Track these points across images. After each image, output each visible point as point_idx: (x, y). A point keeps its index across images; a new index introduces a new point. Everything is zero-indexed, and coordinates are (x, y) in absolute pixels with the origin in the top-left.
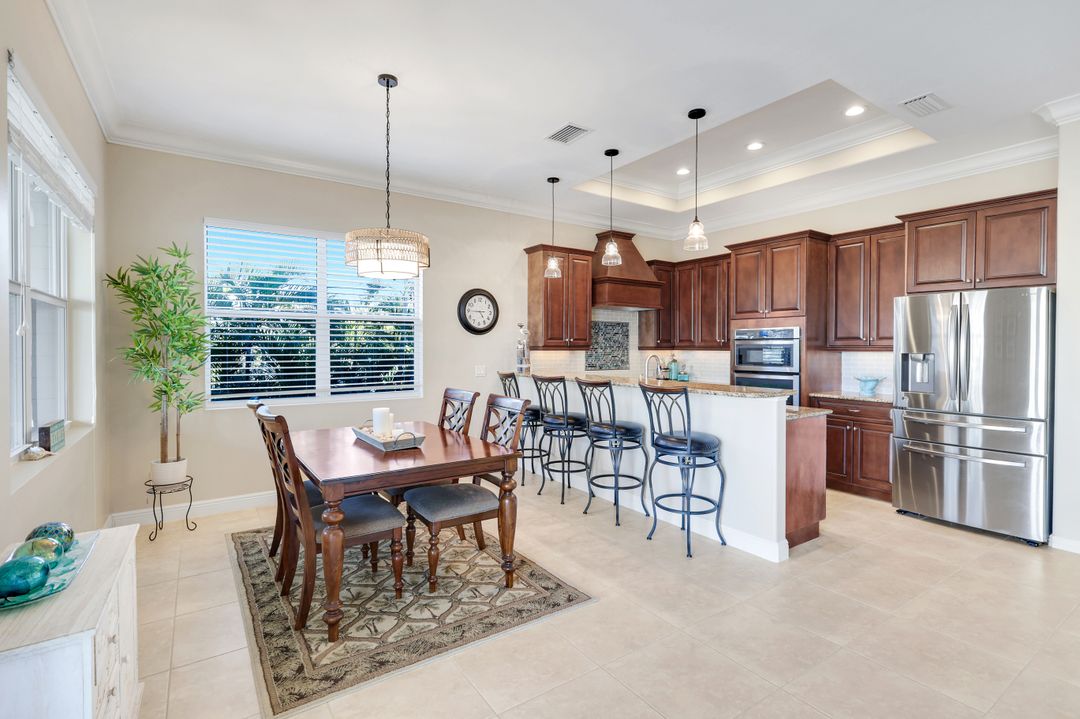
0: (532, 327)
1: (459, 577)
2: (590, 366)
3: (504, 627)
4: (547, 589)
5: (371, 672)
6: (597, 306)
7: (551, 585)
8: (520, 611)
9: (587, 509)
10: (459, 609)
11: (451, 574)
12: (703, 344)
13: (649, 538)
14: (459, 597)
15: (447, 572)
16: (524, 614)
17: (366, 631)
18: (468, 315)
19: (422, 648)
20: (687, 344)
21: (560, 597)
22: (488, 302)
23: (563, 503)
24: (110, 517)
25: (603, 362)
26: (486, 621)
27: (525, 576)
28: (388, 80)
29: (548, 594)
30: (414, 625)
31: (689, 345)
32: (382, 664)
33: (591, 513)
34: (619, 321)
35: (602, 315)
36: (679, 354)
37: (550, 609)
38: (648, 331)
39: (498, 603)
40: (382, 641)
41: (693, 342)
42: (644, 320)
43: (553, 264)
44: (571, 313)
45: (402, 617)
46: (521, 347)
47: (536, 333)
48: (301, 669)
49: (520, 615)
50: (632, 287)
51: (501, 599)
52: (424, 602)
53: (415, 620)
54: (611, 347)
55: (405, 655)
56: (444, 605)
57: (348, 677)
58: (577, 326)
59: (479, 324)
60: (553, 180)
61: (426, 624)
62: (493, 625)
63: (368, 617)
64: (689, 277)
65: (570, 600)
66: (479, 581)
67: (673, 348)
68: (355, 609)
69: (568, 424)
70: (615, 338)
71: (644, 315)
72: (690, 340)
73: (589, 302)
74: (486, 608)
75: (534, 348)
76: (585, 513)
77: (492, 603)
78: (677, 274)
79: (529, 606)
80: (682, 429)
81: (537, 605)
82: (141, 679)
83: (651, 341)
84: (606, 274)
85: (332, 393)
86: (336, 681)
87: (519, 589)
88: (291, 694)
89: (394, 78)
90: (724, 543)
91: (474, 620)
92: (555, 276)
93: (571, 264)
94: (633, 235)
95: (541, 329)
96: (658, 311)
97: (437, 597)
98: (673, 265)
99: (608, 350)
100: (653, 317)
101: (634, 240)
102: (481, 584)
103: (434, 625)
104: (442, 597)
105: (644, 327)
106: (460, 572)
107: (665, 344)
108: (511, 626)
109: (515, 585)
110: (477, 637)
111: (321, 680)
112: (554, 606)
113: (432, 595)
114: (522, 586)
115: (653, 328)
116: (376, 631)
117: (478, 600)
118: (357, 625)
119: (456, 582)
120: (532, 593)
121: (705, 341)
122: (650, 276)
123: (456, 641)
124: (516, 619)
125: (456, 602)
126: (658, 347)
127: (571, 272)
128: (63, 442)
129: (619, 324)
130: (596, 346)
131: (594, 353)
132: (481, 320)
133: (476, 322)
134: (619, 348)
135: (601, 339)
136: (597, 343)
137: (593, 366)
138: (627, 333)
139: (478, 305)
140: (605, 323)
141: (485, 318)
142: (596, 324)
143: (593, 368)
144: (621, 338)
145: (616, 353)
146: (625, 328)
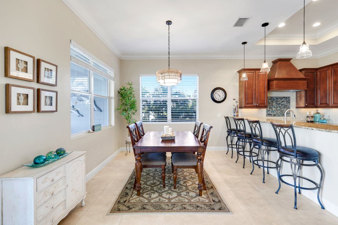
0: (240, 100)
1: (186, 186)
2: (269, 115)
3: (188, 211)
4: (214, 201)
5: (139, 210)
6: (270, 90)
7: (217, 200)
8: (198, 207)
9: (252, 172)
10: (178, 198)
11: (185, 185)
12: (334, 105)
13: (277, 193)
14: (181, 194)
15: (184, 183)
16: (199, 209)
17: (148, 196)
18: (214, 96)
19: (158, 208)
20: (325, 105)
21: (217, 206)
22: (222, 92)
23: (244, 168)
24: (121, 148)
25: (275, 113)
26: (184, 206)
27: (209, 193)
28: (169, 23)
29: (213, 203)
30: (161, 198)
31: (326, 105)
32: (144, 208)
33: (254, 175)
34: (284, 96)
35: (274, 94)
36: (320, 110)
37: (209, 210)
38: (300, 100)
39: (192, 201)
40: (149, 201)
41: (329, 104)
42: (298, 95)
43: (244, 75)
44: (257, 94)
45: (160, 195)
46: (234, 107)
47: (241, 102)
48: (125, 202)
49: (197, 208)
50: (289, 81)
51: (194, 199)
52: (170, 191)
53: (163, 197)
54: (280, 107)
55: (152, 208)
56: (175, 195)
57: (133, 209)
58: (260, 99)
59: (219, 99)
60: (244, 43)
61: (165, 200)
62: (185, 208)
63: (152, 191)
64: (326, 74)
65: (220, 209)
66: (191, 190)
67: (316, 107)
68: (150, 188)
69: (246, 137)
70: (283, 103)
71: (299, 92)
72: (327, 104)
73: (266, 89)
74: (187, 201)
75: (241, 108)
76: (251, 174)
77: (190, 200)
78: (319, 73)
79: (202, 206)
80: (291, 145)
81: (205, 206)
82: (86, 191)
83: (302, 104)
84: (275, 76)
85: (172, 121)
86: (130, 209)
87: (204, 198)
88: (118, 208)
89: (170, 21)
90: (323, 208)
91: (180, 204)
92: (245, 79)
93: (257, 75)
94: (291, 59)
95: (243, 100)
96: (306, 91)
97: (175, 191)
98: (316, 70)
99: (279, 108)
100: (303, 93)
101: (291, 61)
102: (192, 191)
103: (167, 201)
104: (176, 192)
105: (298, 98)
106: (188, 184)
107: (311, 106)
108: (191, 211)
109: (203, 196)
110: (177, 211)
111: (127, 207)
112: (212, 209)
113: (174, 190)
114: (205, 197)
115: (303, 99)
116: (151, 197)
117: (186, 197)
118: (147, 193)
119: (184, 188)
120: (207, 201)
121: (336, 104)
122: (302, 76)
123: (169, 209)
124: (194, 209)
125: (179, 195)
126: (306, 107)
127: (257, 77)
128: (100, 129)
129: (284, 97)
130: (272, 107)
131: (271, 109)
132: (220, 98)
133: (218, 99)
134: (284, 107)
135: (274, 104)
136: (273, 106)
137: (270, 115)
138: (289, 101)
139: (218, 93)
140: (277, 97)
141: (221, 97)
142: (272, 98)
143: (270, 116)
144: (285, 103)
145: (283, 110)
146: (288, 99)
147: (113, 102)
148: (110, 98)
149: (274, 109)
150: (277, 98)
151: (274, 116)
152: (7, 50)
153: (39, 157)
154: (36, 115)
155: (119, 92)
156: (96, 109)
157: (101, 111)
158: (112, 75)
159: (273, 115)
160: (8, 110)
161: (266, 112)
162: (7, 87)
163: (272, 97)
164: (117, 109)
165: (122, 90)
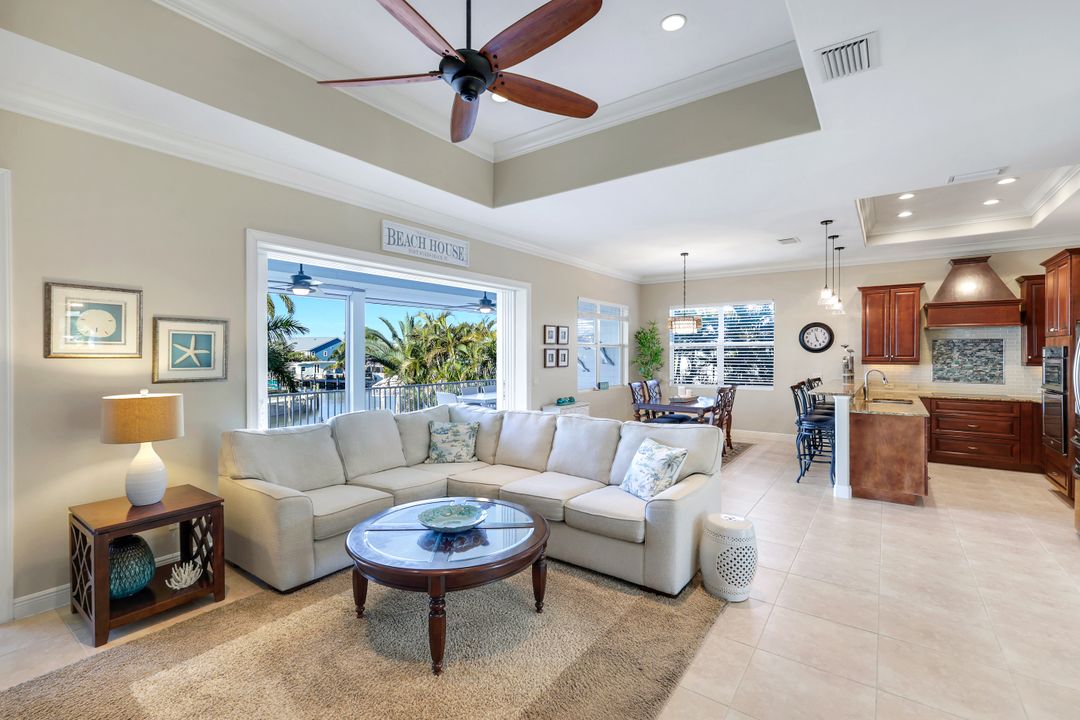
2: (939, 378)
18: (807, 341)
22: (823, 331)
25: (959, 375)
34: (986, 337)
35: (956, 334)
44: (893, 335)
54: (972, 362)
59: (816, 346)
73: (917, 325)
85: (725, 384)
93: (893, 297)
94: (989, 257)
99: (969, 365)
115: (1026, 344)
126: (1028, 363)
127: (893, 303)
128: (607, 388)
129: (986, 341)
130: (948, 361)
131: (945, 367)
132: (817, 344)
134: (986, 364)
135: (956, 355)
136: (952, 359)
137: (944, 379)
138: (1000, 350)
140: (963, 341)
141: (821, 341)
142: (948, 343)
143: (945, 381)
144: (989, 354)
145: (981, 368)
146: (996, 345)
147: (626, 350)
148: (623, 346)
149: (954, 365)
150: (965, 342)
151: (956, 380)
152: (545, 326)
153: (560, 399)
154: (556, 369)
155: (636, 336)
156: (606, 361)
157: (613, 364)
158: (626, 314)
159: (952, 380)
160: (545, 366)
161: (931, 373)
162: (545, 350)
163: (952, 340)
164: (632, 363)
165: (639, 333)
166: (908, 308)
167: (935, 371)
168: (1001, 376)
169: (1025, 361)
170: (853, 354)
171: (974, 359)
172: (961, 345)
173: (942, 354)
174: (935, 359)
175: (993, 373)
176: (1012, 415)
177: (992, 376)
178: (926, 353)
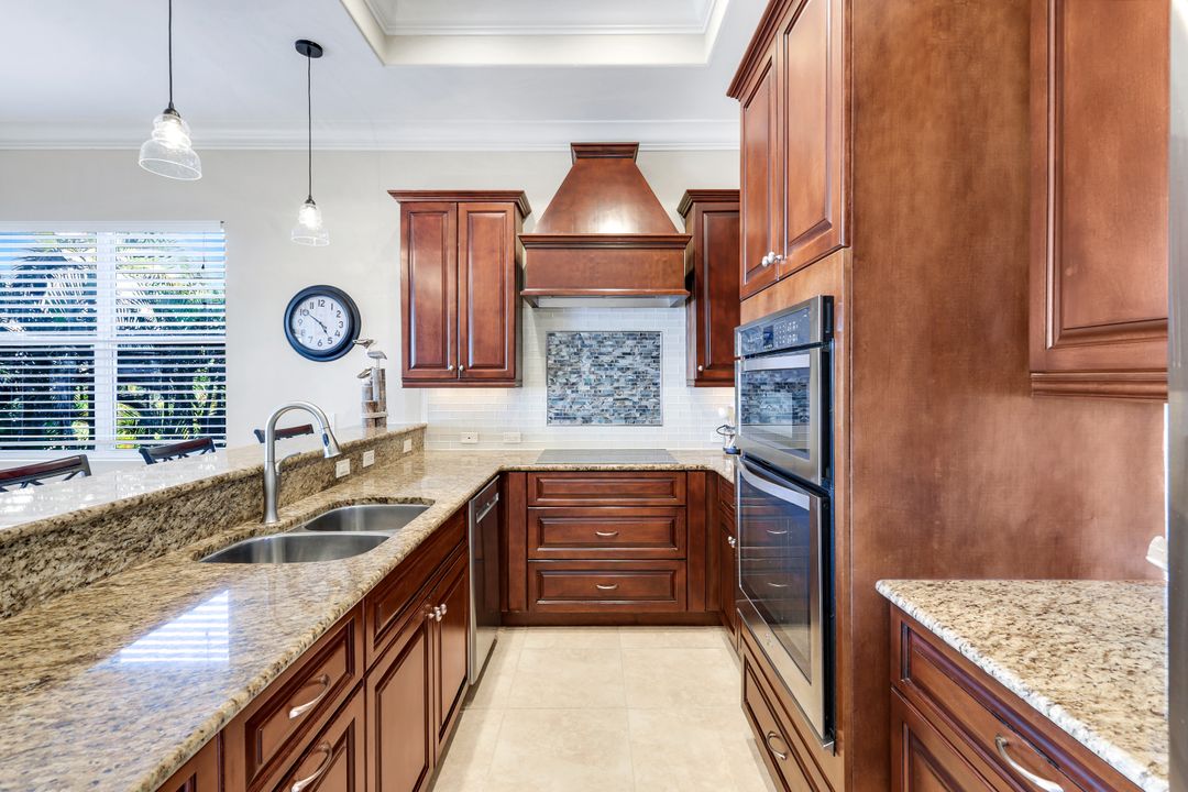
2: (559, 417)
18: (297, 328)
22: (338, 306)
25: (591, 409)
34: (634, 328)
46: (365, 381)
54: (613, 381)
59: (320, 343)
70: (623, 363)
83: (694, 367)
85: (117, 447)
93: (463, 222)
94: (633, 147)
99: (606, 388)
115: (693, 339)
127: (463, 237)
129: (631, 335)
130: (573, 379)
131: (569, 392)
132: (324, 338)
133: (315, 341)
134: (634, 384)
135: (586, 365)
136: (578, 372)
137: (566, 417)
138: (654, 354)
139: (317, 312)
140: (598, 334)
141: (331, 333)
142: (575, 335)
143: (568, 422)
144: (638, 363)
145: (626, 393)
146: (649, 344)
149: (583, 388)
150: (600, 338)
151: (586, 421)
159: (580, 420)
161: (544, 405)
163: (578, 333)
166: (493, 251)
167: (552, 401)
168: (657, 411)
169: (693, 376)
170: (383, 364)
171: (616, 374)
172: (594, 343)
173: (562, 363)
174: (552, 373)
175: (644, 403)
176: (674, 501)
177: (643, 410)
178: (535, 362)
